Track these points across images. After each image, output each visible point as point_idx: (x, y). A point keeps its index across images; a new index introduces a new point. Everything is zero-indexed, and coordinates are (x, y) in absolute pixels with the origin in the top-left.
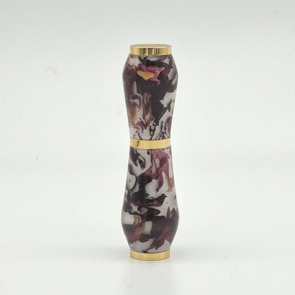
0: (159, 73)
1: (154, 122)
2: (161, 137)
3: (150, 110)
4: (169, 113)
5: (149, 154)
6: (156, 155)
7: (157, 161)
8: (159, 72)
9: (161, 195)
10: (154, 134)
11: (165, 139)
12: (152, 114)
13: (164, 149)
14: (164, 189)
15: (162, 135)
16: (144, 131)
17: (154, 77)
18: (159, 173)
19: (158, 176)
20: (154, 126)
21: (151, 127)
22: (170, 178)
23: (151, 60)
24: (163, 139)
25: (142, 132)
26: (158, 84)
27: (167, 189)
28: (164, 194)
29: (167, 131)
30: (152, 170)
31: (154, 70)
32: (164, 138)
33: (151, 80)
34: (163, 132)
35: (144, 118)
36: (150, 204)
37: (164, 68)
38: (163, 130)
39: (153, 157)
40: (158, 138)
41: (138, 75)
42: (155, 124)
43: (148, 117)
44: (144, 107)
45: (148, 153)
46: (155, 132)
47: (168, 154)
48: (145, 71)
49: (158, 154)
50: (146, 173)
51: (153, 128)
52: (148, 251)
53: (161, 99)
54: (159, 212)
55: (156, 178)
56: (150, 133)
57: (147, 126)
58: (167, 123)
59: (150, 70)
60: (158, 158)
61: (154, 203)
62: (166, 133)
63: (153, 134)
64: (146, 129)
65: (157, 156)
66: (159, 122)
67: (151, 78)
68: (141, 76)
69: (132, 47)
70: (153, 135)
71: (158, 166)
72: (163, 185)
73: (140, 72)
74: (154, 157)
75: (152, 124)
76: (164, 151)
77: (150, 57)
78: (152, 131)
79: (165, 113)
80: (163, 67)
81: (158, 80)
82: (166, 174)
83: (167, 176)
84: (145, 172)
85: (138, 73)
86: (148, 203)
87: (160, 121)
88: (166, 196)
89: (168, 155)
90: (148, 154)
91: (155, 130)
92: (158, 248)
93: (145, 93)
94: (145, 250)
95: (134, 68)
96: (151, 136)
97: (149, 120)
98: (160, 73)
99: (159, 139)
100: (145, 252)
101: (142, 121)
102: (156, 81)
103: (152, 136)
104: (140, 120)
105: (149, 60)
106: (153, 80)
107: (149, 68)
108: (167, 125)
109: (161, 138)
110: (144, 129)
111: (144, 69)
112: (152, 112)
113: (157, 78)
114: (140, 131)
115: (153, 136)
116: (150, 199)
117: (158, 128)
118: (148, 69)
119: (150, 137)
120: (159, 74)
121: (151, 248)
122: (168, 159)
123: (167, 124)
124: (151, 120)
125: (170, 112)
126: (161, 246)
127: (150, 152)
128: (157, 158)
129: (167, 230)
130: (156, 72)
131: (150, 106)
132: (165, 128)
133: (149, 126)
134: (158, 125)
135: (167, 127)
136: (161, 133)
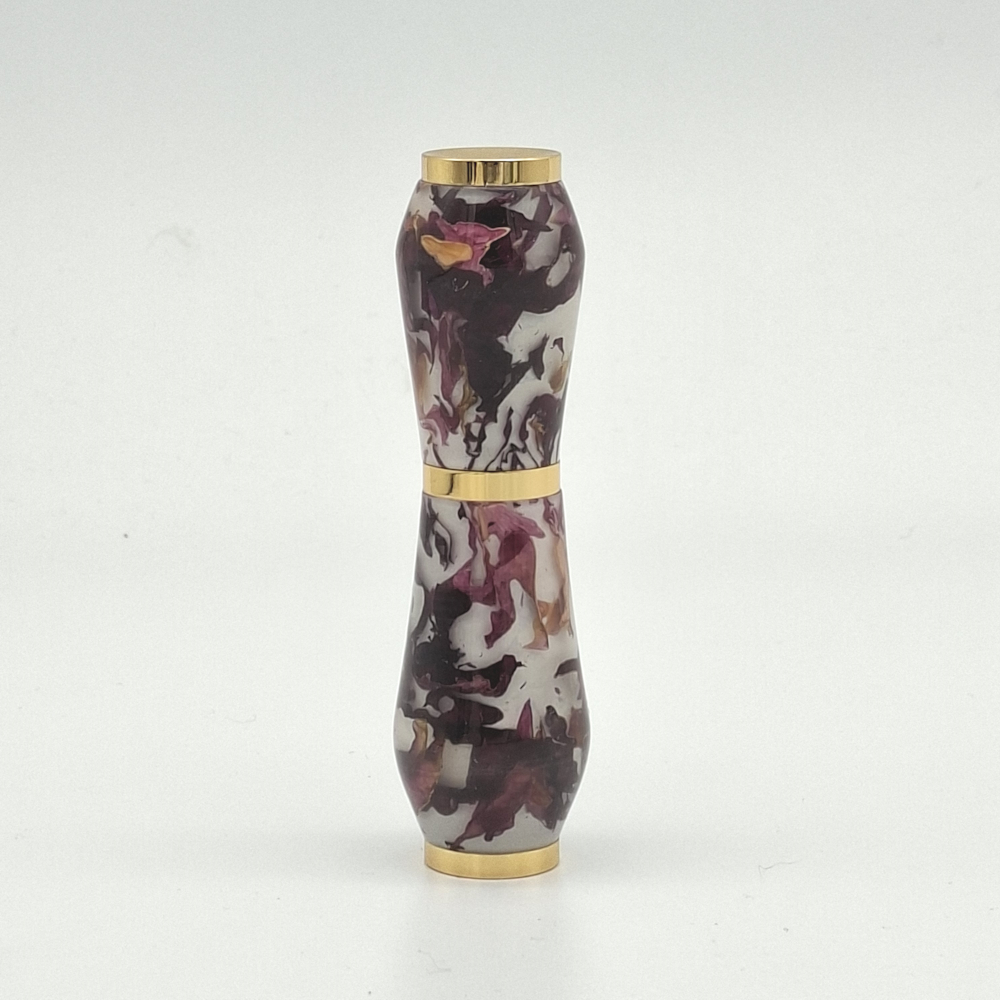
0: (488, 244)
1: (478, 410)
2: (506, 461)
3: (463, 368)
4: (537, 381)
5: (463, 518)
6: (488, 522)
7: (493, 544)
8: (490, 242)
9: (500, 659)
10: (479, 449)
11: (523, 468)
12: (471, 382)
13: (516, 505)
14: (516, 639)
15: (510, 455)
16: (449, 441)
17: (470, 258)
18: (497, 583)
19: (494, 592)
20: (479, 425)
21: (468, 426)
22: (539, 602)
23: (468, 202)
24: (513, 468)
25: (445, 443)
26: (485, 283)
27: (531, 641)
28: (512, 657)
29: (530, 442)
30: (470, 573)
31: (474, 234)
32: (519, 467)
33: (463, 267)
34: (512, 445)
35: (447, 397)
36: (461, 685)
37: (508, 229)
38: (514, 439)
39: (477, 527)
40: (493, 467)
41: (423, 250)
42: (482, 415)
43: (458, 392)
44: (444, 359)
45: (462, 514)
46: (484, 444)
47: (535, 523)
48: (446, 237)
49: (494, 520)
50: (455, 580)
51: (475, 429)
52: (462, 844)
53: (501, 335)
54: (497, 715)
55: (488, 600)
56: (469, 447)
57: (457, 426)
58: (526, 419)
59: (462, 233)
60: (496, 533)
61: (473, 684)
62: (525, 450)
63: (476, 451)
64: (454, 432)
65: (491, 524)
66: (496, 412)
67: (459, 259)
68: (431, 253)
69: (429, 157)
70: (476, 453)
71: (494, 560)
72: (513, 626)
73: (429, 239)
74: (480, 528)
75: (473, 418)
76: (519, 510)
77: (470, 192)
78: (474, 441)
79: (522, 380)
80: (506, 225)
81: (484, 269)
82: (524, 587)
83: (530, 594)
84: (452, 578)
85: (423, 243)
86: (455, 683)
87: (500, 408)
88: (520, 664)
89: (536, 526)
90: (460, 518)
91: (482, 436)
92: (494, 838)
93: (447, 310)
94: (453, 839)
95: (416, 228)
96: (470, 458)
98: (492, 245)
99: (499, 470)
100: (455, 846)
101: (442, 404)
102: (477, 270)
103: (474, 457)
104: (437, 403)
105: (463, 201)
106: (467, 269)
107: (456, 229)
108: (531, 424)
109: (505, 466)
110: (450, 434)
111: (444, 230)
112: (469, 377)
113: (481, 263)
114: (438, 440)
115: (478, 455)
116: (461, 668)
117: (494, 432)
118: (453, 231)
119: (466, 461)
120: (487, 249)
121: (468, 834)
122: (535, 539)
123: (529, 420)
124: (467, 402)
125: (540, 379)
126: (502, 831)
127: (467, 509)
128: (490, 534)
129: (523, 778)
130: (479, 241)
131: (463, 358)
132: (523, 435)
133: (465, 423)
134: (496, 421)
135: (529, 428)
136: (507, 448)
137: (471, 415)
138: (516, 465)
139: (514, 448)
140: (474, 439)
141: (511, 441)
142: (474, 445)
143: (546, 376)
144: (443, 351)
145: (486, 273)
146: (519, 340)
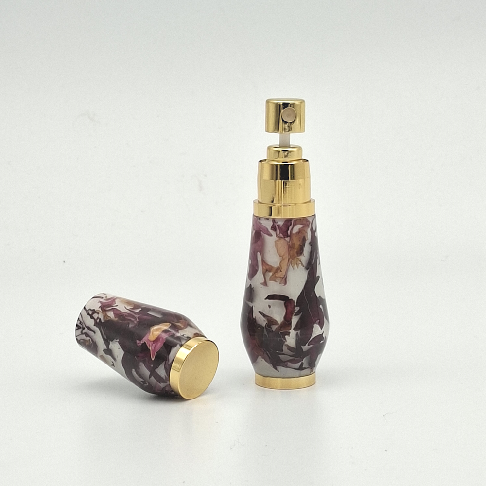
1: (101, 319)
2: (80, 323)
3: (116, 320)
4: (103, 349)
10: (88, 314)
11: (76, 330)
15: (81, 326)
16: (99, 303)
17: (149, 338)
20: (96, 318)
24: (77, 325)
26: (137, 340)
29: (84, 337)
31: (158, 344)
35: (113, 310)
37: (153, 359)
38: (86, 330)
40: (81, 318)
41: (165, 322)
42: (98, 321)
43: (111, 315)
44: (124, 314)
46: (89, 317)
51: (95, 316)
56: (91, 310)
57: (101, 309)
58: (92, 340)
59: (161, 339)
62: (82, 333)
64: (100, 307)
66: (97, 327)
68: (161, 325)
73: (168, 326)
75: (99, 316)
79: (104, 342)
80: (155, 359)
81: (142, 343)
85: (168, 324)
87: (98, 329)
91: (92, 317)
93: (138, 322)
95: (178, 324)
96: (87, 309)
97: (106, 314)
98: (150, 350)
99: (79, 320)
101: (113, 306)
102: (143, 340)
103: (87, 311)
104: (115, 305)
105: (175, 347)
106: (146, 336)
108: (90, 340)
110: (101, 305)
112: (112, 321)
113: (145, 343)
114: (103, 300)
117: (91, 323)
120: (149, 347)
124: (105, 316)
125: (103, 351)
130: (154, 345)
131: (119, 321)
132: (87, 335)
133: (99, 312)
134: (94, 325)
135: (88, 338)
136: (84, 326)
137: (101, 316)
138: (78, 327)
139: (84, 328)
140: (93, 314)
141: (86, 328)
142: (91, 313)
143: (103, 353)
144: (127, 314)
145: (140, 343)
146: (115, 346)
